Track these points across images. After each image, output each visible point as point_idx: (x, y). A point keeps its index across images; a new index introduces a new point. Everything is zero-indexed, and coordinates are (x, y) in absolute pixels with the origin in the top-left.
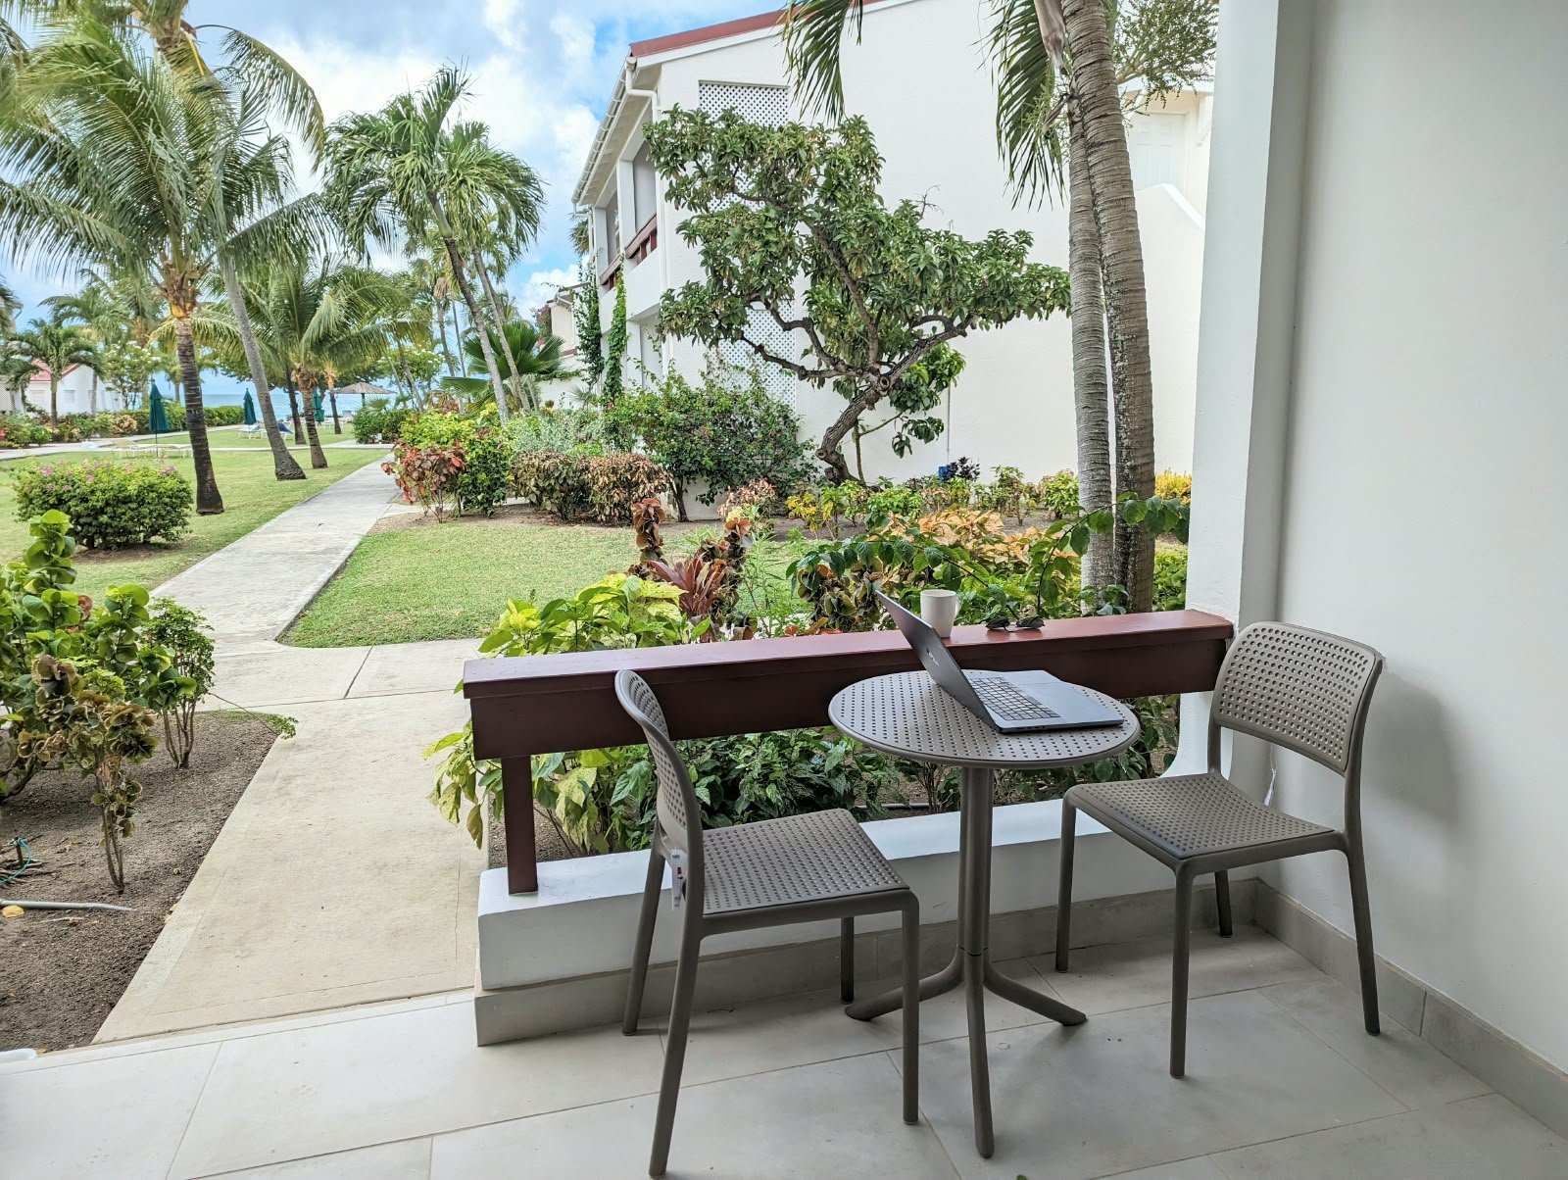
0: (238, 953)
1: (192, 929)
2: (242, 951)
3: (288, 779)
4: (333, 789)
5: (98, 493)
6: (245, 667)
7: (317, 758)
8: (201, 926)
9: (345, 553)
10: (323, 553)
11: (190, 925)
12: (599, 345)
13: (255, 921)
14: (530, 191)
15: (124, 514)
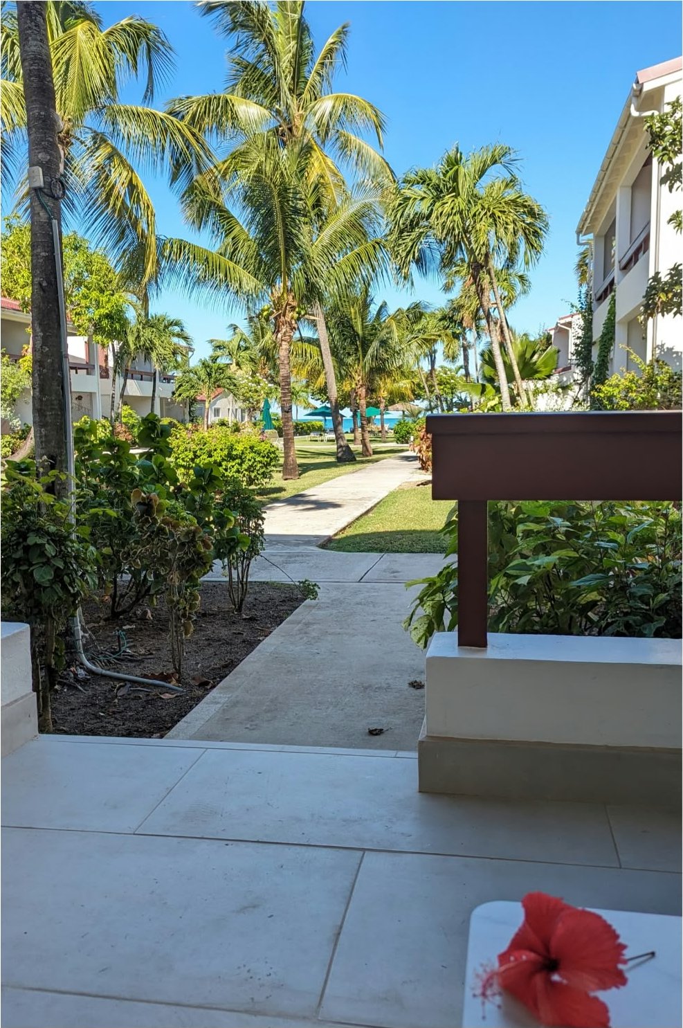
0: (248, 726)
1: (219, 706)
2: (251, 725)
3: (308, 624)
4: (339, 634)
5: (219, 451)
6: (293, 559)
7: (331, 614)
8: (226, 705)
9: (376, 501)
10: (360, 499)
11: (218, 703)
12: (590, 351)
13: (265, 708)
14: (538, 224)
15: (233, 466)
